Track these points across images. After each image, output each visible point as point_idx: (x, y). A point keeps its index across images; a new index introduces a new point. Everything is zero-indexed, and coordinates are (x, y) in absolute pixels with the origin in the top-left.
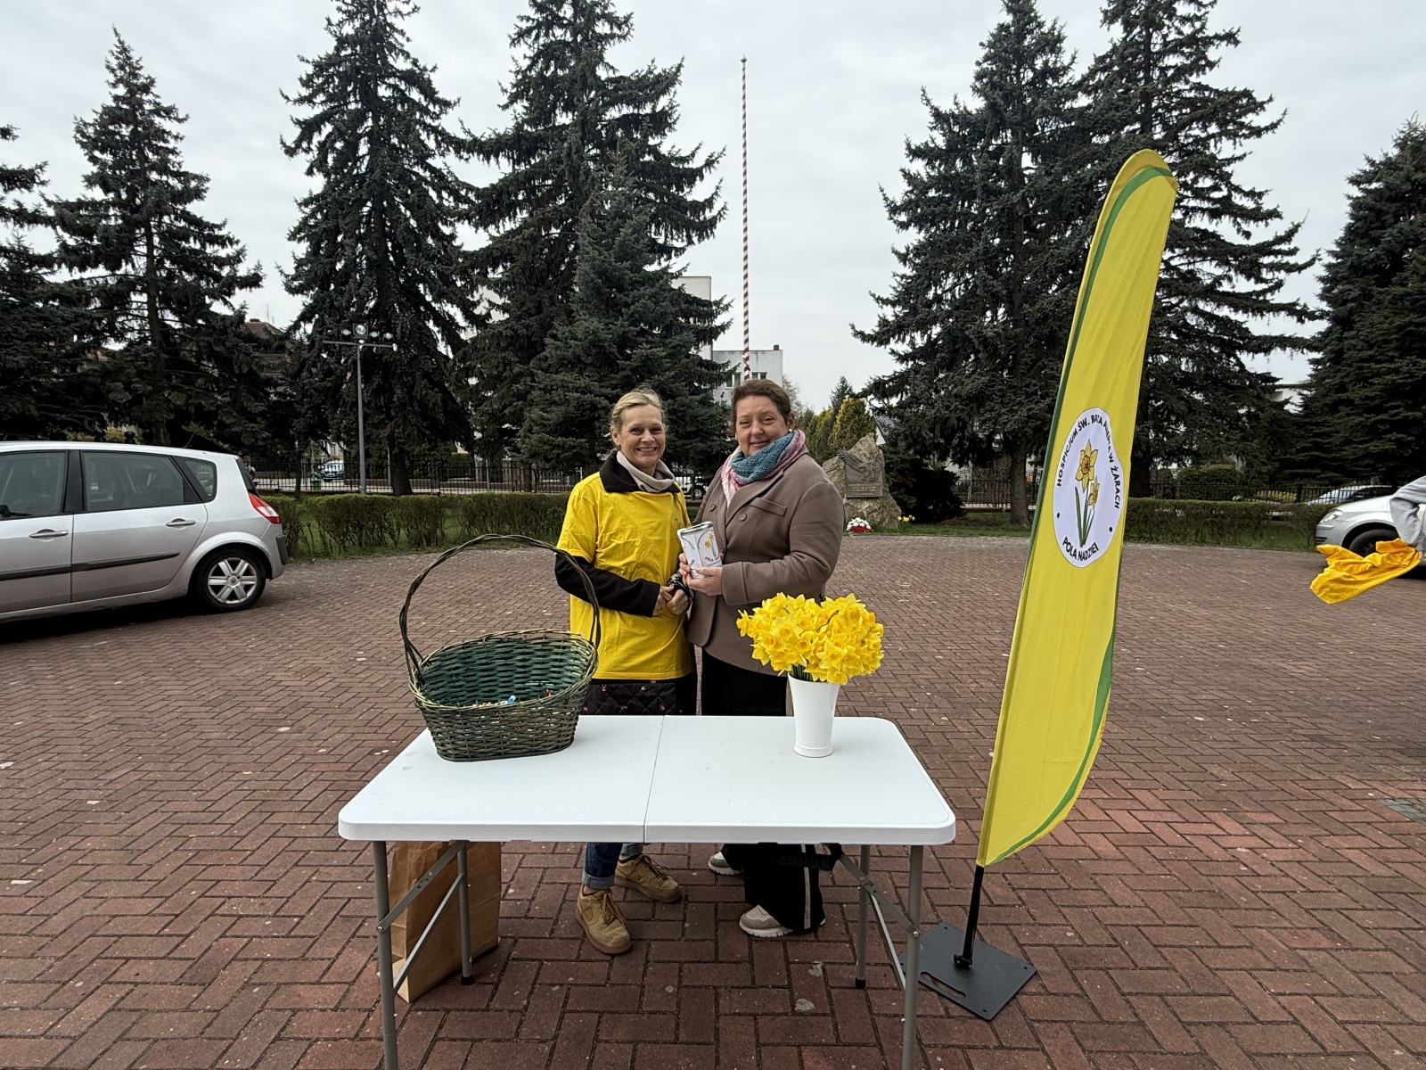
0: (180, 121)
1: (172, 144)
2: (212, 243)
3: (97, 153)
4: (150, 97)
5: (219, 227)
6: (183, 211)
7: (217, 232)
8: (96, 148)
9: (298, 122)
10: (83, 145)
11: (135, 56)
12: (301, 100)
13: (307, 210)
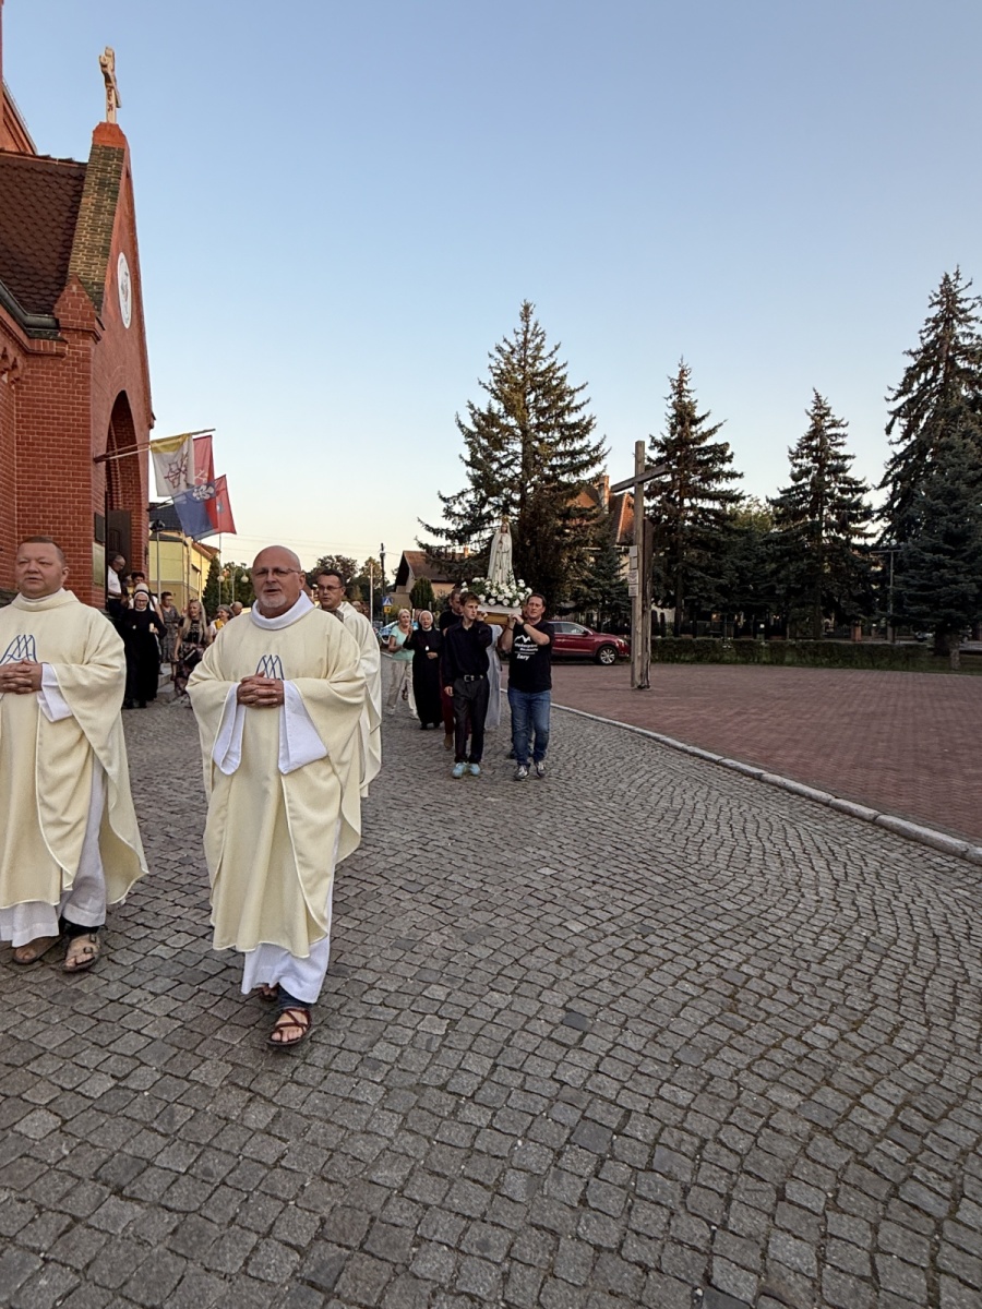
0: (843, 426)
1: (840, 440)
2: (857, 493)
3: (799, 461)
4: (830, 418)
5: (861, 482)
6: (845, 478)
7: (861, 486)
8: (797, 457)
9: (891, 413)
10: (791, 459)
11: (823, 398)
12: (895, 399)
13: (890, 467)
